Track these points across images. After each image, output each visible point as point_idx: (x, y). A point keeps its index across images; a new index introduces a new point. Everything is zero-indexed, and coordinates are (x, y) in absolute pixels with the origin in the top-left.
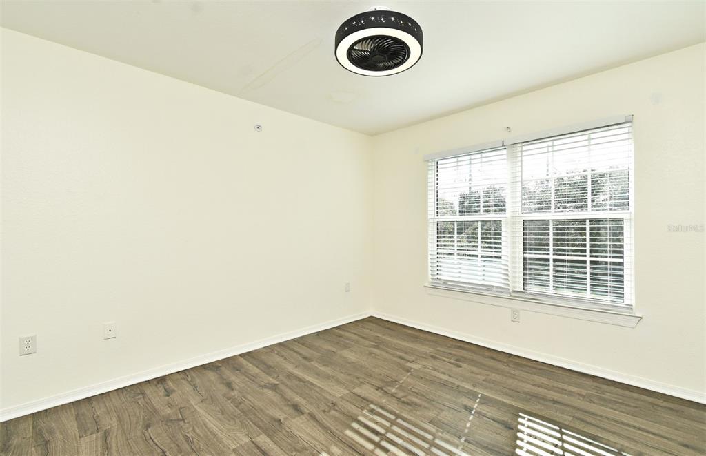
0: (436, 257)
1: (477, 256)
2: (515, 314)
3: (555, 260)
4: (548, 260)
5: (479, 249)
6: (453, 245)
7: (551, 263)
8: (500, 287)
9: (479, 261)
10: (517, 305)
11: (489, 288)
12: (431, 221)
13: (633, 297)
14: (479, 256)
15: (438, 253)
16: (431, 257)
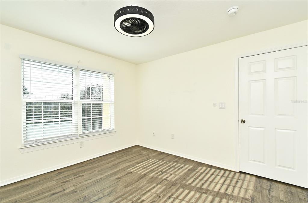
2: (82, 144)
3: (93, 118)
4: (90, 119)
5: (59, 117)
7: (92, 120)
8: (72, 135)
9: (60, 124)
10: (81, 140)
11: (67, 136)
13: (114, 126)
14: (59, 121)
15: (27, 124)
16: (22, 127)
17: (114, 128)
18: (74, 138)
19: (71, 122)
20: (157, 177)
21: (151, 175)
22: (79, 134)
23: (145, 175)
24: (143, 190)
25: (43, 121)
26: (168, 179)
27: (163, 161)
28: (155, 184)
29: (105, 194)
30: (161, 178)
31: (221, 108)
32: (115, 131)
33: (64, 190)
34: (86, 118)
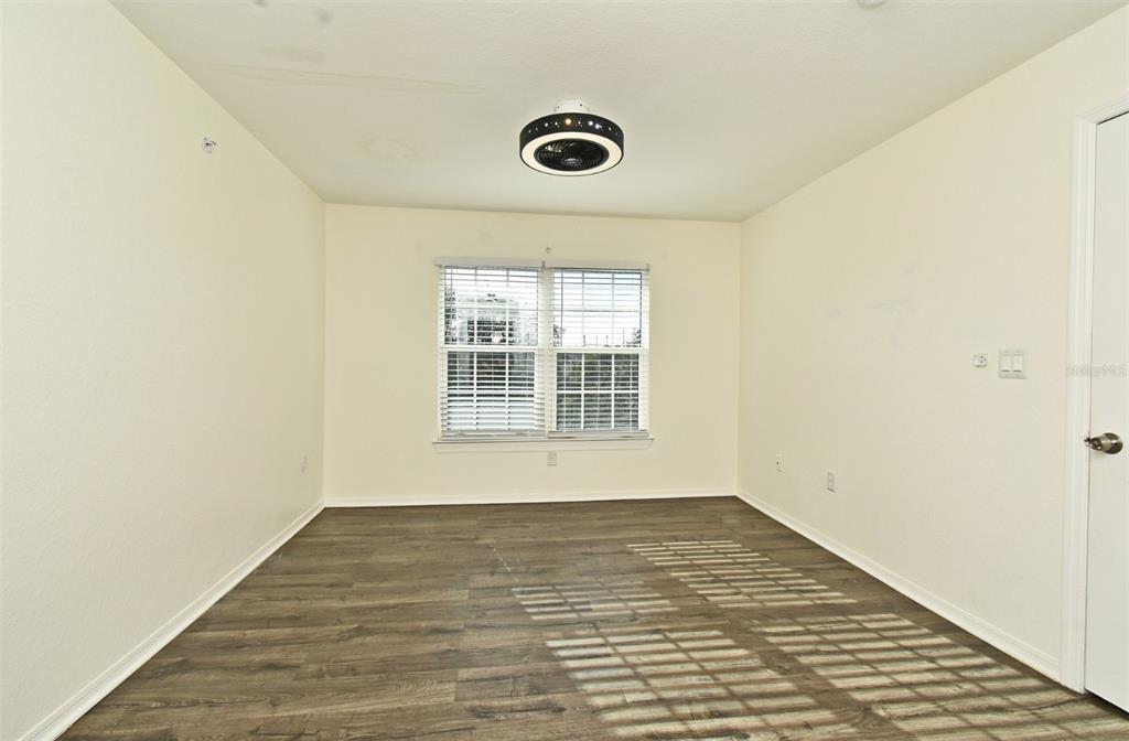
0: (446, 401)
1: (504, 396)
2: (552, 456)
3: (586, 395)
4: (580, 395)
5: (507, 387)
6: (472, 384)
7: (583, 398)
8: (533, 430)
9: (506, 401)
10: (555, 446)
11: (521, 433)
12: (440, 351)
13: (644, 423)
14: (507, 396)
15: (449, 395)
16: (439, 401)
17: (647, 428)
18: (535, 438)
19: (531, 399)
20: (685, 584)
21: (674, 574)
22: (547, 430)
23: (662, 568)
24: (612, 594)
25: (475, 392)
26: (709, 598)
27: (765, 556)
28: (657, 595)
29: (531, 571)
30: (693, 589)
31: (1005, 374)
32: (651, 437)
33: (477, 539)
34: (565, 392)
